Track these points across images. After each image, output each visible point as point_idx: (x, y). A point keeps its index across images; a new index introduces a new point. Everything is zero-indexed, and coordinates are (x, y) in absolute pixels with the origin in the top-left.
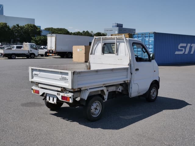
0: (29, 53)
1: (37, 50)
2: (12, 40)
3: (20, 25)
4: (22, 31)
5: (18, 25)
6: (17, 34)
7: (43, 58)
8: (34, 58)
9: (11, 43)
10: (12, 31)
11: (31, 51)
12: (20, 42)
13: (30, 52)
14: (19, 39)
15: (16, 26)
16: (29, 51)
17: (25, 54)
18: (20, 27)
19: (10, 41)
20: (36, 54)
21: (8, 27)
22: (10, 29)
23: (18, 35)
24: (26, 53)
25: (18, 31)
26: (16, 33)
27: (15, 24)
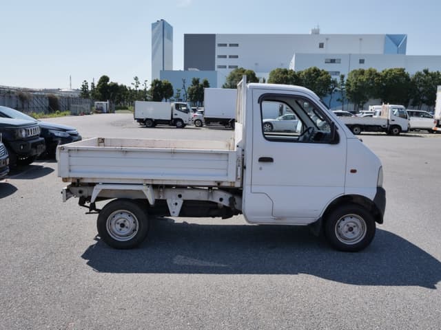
0: (388, 124)
1: (406, 118)
2: (411, 101)
3: (430, 71)
4: (434, 83)
5: (426, 71)
6: (421, 89)
7: (418, 136)
8: (398, 135)
9: (409, 106)
10: (414, 83)
11: (393, 120)
12: (427, 104)
13: (391, 123)
14: (425, 98)
15: (423, 73)
16: (388, 120)
17: (380, 126)
18: (431, 75)
19: (408, 101)
20: (404, 128)
21: (407, 77)
22: (410, 80)
23: (423, 91)
24: (383, 123)
25: (425, 82)
26: (421, 86)
27: (421, 70)
